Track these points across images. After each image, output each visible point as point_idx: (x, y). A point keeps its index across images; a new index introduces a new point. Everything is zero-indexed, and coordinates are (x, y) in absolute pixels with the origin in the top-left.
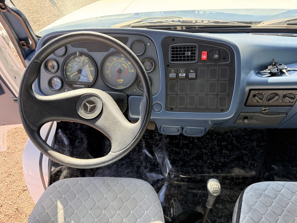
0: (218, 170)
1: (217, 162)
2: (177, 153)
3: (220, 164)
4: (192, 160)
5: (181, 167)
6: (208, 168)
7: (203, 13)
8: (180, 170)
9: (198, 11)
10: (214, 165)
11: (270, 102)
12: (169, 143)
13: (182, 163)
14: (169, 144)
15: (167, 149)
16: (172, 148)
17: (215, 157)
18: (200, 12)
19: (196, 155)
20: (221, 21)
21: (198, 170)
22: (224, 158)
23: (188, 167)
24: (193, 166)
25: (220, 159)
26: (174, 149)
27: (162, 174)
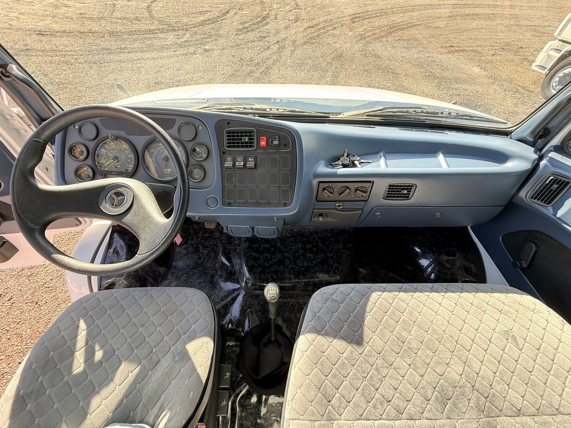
0: (300, 275)
1: (300, 266)
2: (256, 259)
3: (303, 269)
4: (272, 266)
5: (259, 274)
6: (290, 274)
7: (279, 101)
8: (258, 277)
9: (275, 99)
10: (296, 270)
11: (341, 196)
12: (249, 248)
13: (261, 269)
14: (247, 249)
15: (245, 254)
16: (251, 253)
17: (298, 262)
18: (277, 100)
19: (277, 260)
20: (297, 110)
21: (278, 277)
22: (308, 262)
23: (267, 273)
24: (273, 272)
25: (303, 263)
26: (254, 254)
27: (238, 283)
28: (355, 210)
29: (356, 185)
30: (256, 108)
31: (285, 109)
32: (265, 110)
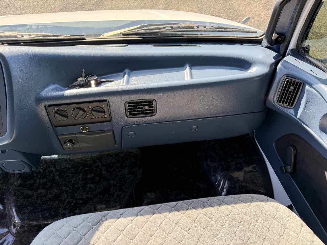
0: (76, 209)
1: (78, 199)
2: (28, 197)
3: (80, 202)
4: (45, 202)
5: (29, 214)
6: (65, 209)
8: (26, 218)
10: (72, 204)
12: (21, 185)
13: (32, 208)
14: (19, 187)
15: (15, 193)
16: (22, 191)
17: (76, 194)
19: (53, 195)
21: (50, 214)
22: (88, 194)
23: (39, 212)
24: (45, 209)
25: (82, 195)
26: (26, 192)
28: (104, 132)
29: (91, 106)
30: (5, 36)
31: (39, 35)
32: (16, 37)
